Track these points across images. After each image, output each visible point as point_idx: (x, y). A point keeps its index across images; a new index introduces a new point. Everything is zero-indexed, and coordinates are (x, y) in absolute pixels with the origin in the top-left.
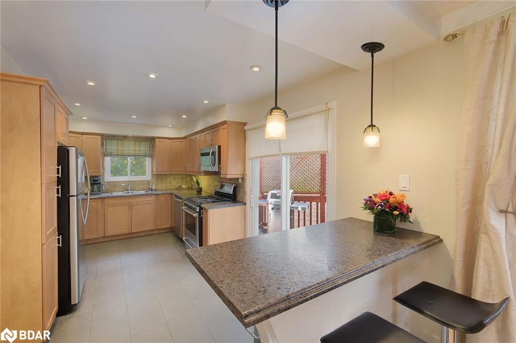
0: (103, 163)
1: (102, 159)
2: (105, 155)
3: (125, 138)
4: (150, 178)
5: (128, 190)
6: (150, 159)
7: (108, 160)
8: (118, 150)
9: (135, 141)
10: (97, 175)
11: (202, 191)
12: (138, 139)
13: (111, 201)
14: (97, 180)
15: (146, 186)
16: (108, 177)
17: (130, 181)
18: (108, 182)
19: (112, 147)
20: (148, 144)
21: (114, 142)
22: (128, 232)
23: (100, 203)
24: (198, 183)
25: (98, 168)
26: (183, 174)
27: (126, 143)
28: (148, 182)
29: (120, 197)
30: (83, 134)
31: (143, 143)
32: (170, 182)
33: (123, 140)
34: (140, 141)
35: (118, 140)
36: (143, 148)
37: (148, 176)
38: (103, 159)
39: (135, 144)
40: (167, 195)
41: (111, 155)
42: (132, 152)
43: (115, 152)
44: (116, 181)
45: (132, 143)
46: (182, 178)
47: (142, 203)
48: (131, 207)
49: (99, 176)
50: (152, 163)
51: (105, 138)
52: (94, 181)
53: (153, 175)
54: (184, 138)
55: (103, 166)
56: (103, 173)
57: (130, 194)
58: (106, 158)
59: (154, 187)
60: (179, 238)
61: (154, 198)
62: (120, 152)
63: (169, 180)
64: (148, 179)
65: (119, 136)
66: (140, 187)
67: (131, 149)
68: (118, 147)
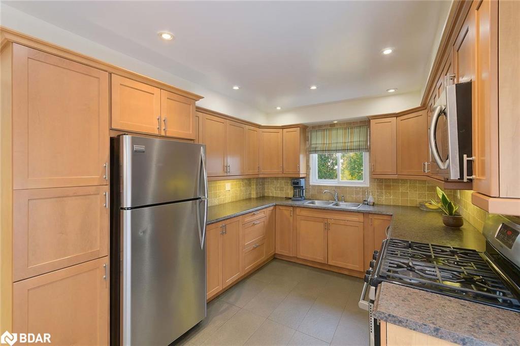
0: (308, 162)
1: (306, 157)
2: (310, 152)
3: (331, 126)
4: (368, 184)
6: (367, 154)
7: (314, 157)
8: (324, 144)
9: (345, 129)
12: (350, 125)
13: (304, 213)
14: (297, 183)
16: (314, 180)
18: (314, 186)
19: (318, 140)
21: (320, 134)
22: (323, 262)
27: (334, 132)
28: (364, 190)
30: (283, 127)
31: (356, 130)
33: (329, 130)
34: (352, 128)
35: (324, 130)
36: (356, 138)
37: (365, 181)
38: (308, 157)
39: (345, 134)
41: (316, 151)
42: (340, 146)
43: (319, 147)
45: (340, 132)
48: (327, 227)
51: (305, 130)
52: (294, 183)
53: (373, 180)
54: (424, 107)
56: (309, 174)
58: (311, 155)
59: (371, 200)
62: (326, 147)
64: (365, 186)
65: (325, 125)
66: (352, 196)
67: (340, 141)
68: (324, 139)
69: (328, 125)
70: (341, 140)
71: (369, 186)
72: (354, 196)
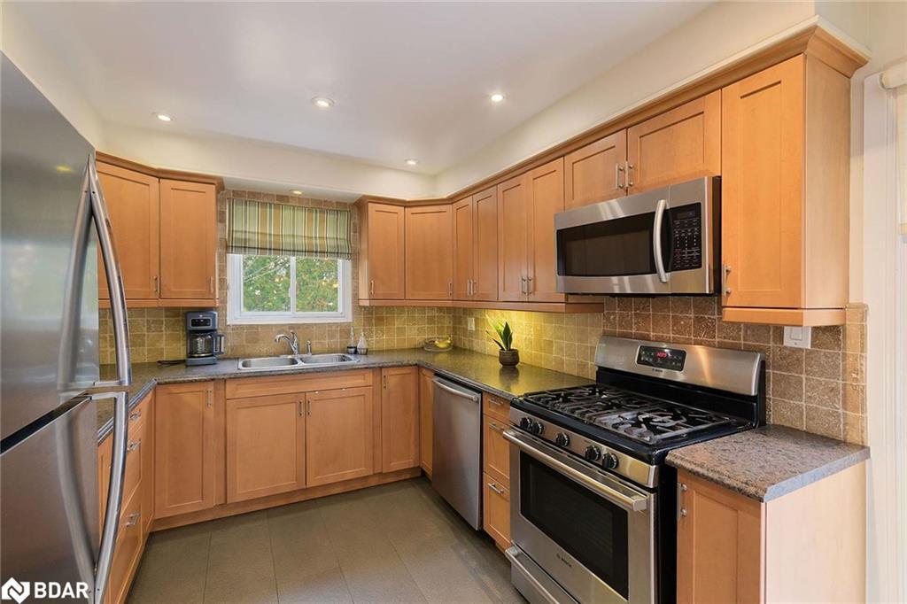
0: (223, 270)
1: (220, 261)
2: (228, 247)
3: (282, 200)
4: (349, 318)
5: (292, 353)
6: (349, 263)
7: (236, 261)
8: (264, 234)
9: (310, 210)
10: (205, 304)
11: (517, 361)
12: (319, 205)
13: (246, 390)
14: (206, 322)
15: (337, 341)
16: (236, 314)
17: (298, 326)
18: (238, 328)
19: (249, 223)
20: (343, 219)
21: (253, 211)
23: (211, 396)
24: (507, 335)
25: (208, 282)
26: (432, 308)
27: (287, 213)
28: (345, 330)
29: (271, 375)
30: (161, 175)
31: (331, 217)
32: (401, 331)
33: (277, 206)
34: (322, 211)
35: (264, 205)
36: (331, 231)
37: (343, 312)
38: (223, 261)
39: (310, 220)
40: (406, 371)
41: (244, 247)
42: (301, 243)
43: (255, 240)
44: (258, 326)
45: (301, 215)
46: (431, 320)
47: (334, 394)
48: (303, 407)
49: (211, 309)
50: (355, 276)
51: (229, 195)
52: (196, 323)
53: (358, 308)
54: (451, 200)
55: (223, 281)
56: (224, 302)
57: (300, 365)
58: (230, 256)
59: (362, 344)
60: (469, 527)
61: (369, 378)
62: (270, 241)
63: (397, 324)
64: (345, 321)
65: (266, 195)
66: (323, 341)
67: (299, 234)
68: (264, 225)
69: (273, 195)
70: (301, 231)
71: (351, 321)
72: (327, 341)
